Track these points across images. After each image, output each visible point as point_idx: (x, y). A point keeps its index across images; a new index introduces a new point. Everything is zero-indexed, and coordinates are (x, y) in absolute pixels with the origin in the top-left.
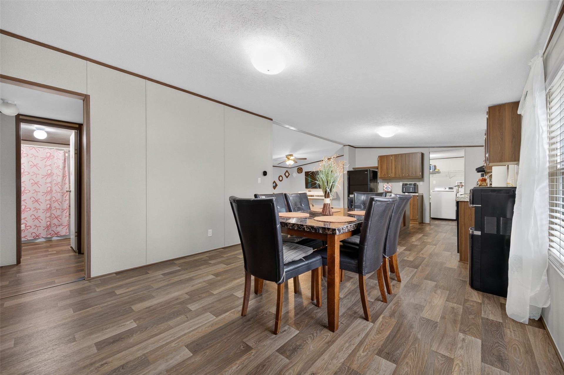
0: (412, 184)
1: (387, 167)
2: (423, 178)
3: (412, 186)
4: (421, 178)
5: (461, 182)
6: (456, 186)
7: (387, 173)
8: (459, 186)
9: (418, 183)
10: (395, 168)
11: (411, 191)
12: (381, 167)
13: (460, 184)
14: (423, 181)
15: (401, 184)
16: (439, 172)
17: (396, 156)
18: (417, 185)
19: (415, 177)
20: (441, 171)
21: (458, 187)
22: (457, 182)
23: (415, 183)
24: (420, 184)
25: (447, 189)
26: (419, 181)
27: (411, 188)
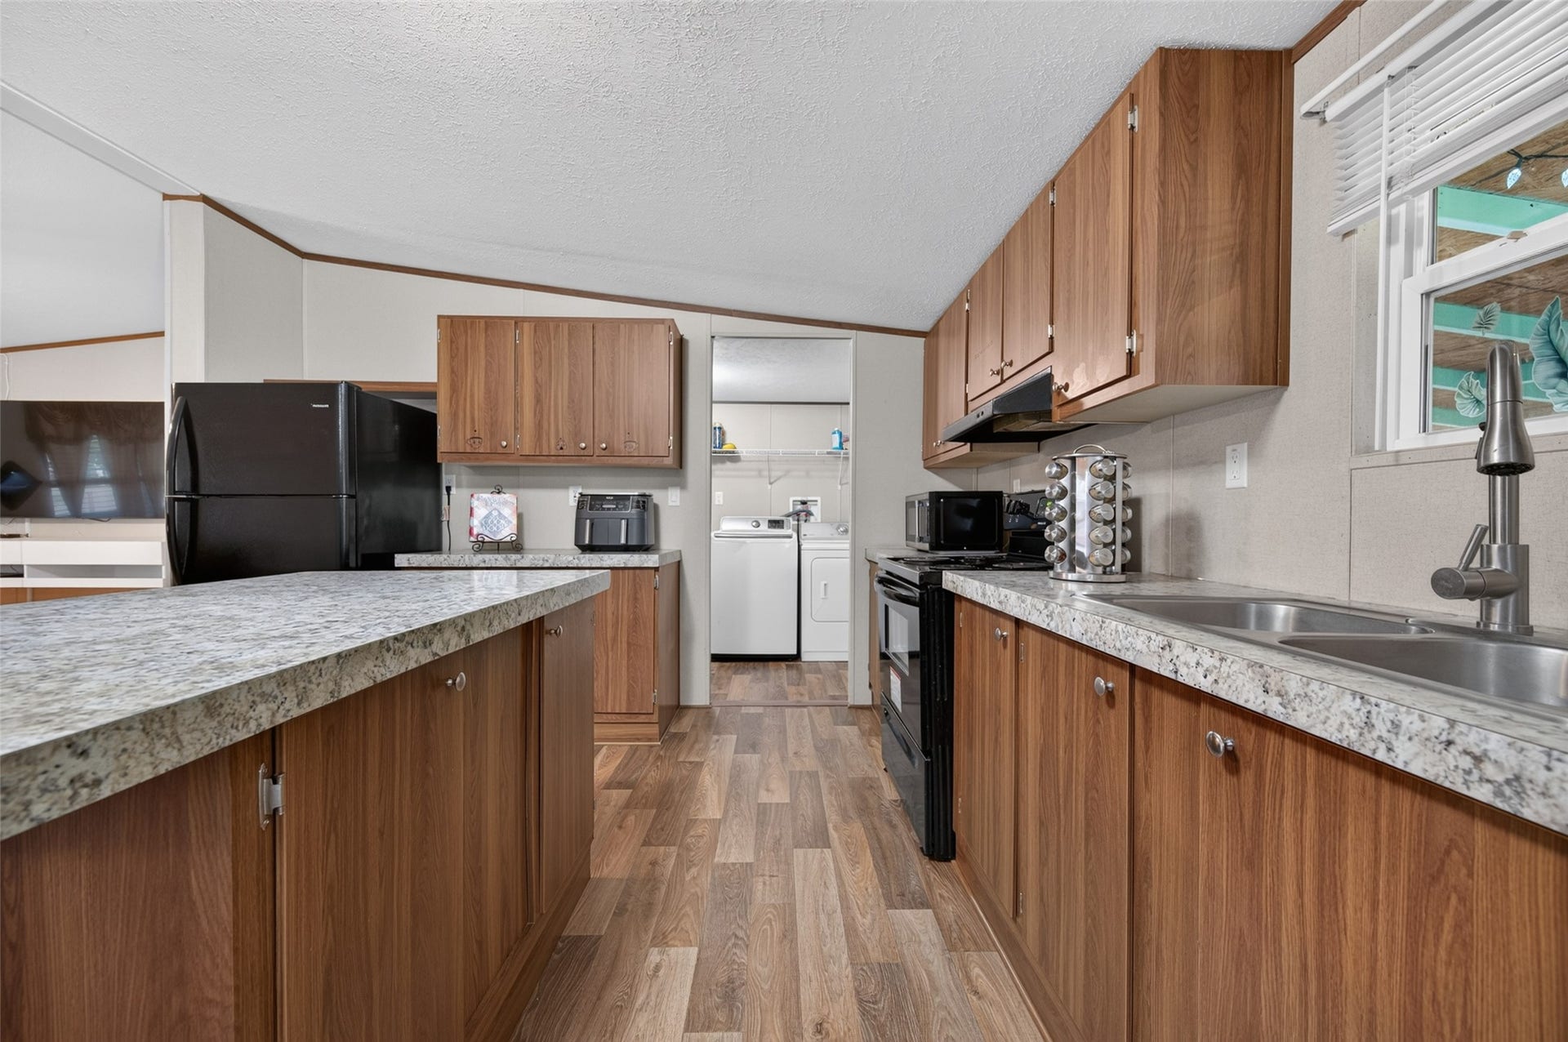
0: (627, 497)
1: (488, 391)
2: (681, 468)
3: (632, 512)
4: (676, 467)
5: (805, 499)
6: (789, 516)
7: (494, 425)
8: (797, 514)
9: (658, 496)
10: (538, 400)
11: (623, 541)
12: (454, 389)
13: (800, 507)
14: (682, 486)
15: (571, 497)
16: (733, 457)
17: (541, 324)
18: (656, 507)
19: (645, 461)
20: (742, 451)
21: (796, 518)
22: (791, 499)
23: (644, 495)
24: (669, 500)
25: (764, 528)
26: (665, 487)
27: (624, 522)
